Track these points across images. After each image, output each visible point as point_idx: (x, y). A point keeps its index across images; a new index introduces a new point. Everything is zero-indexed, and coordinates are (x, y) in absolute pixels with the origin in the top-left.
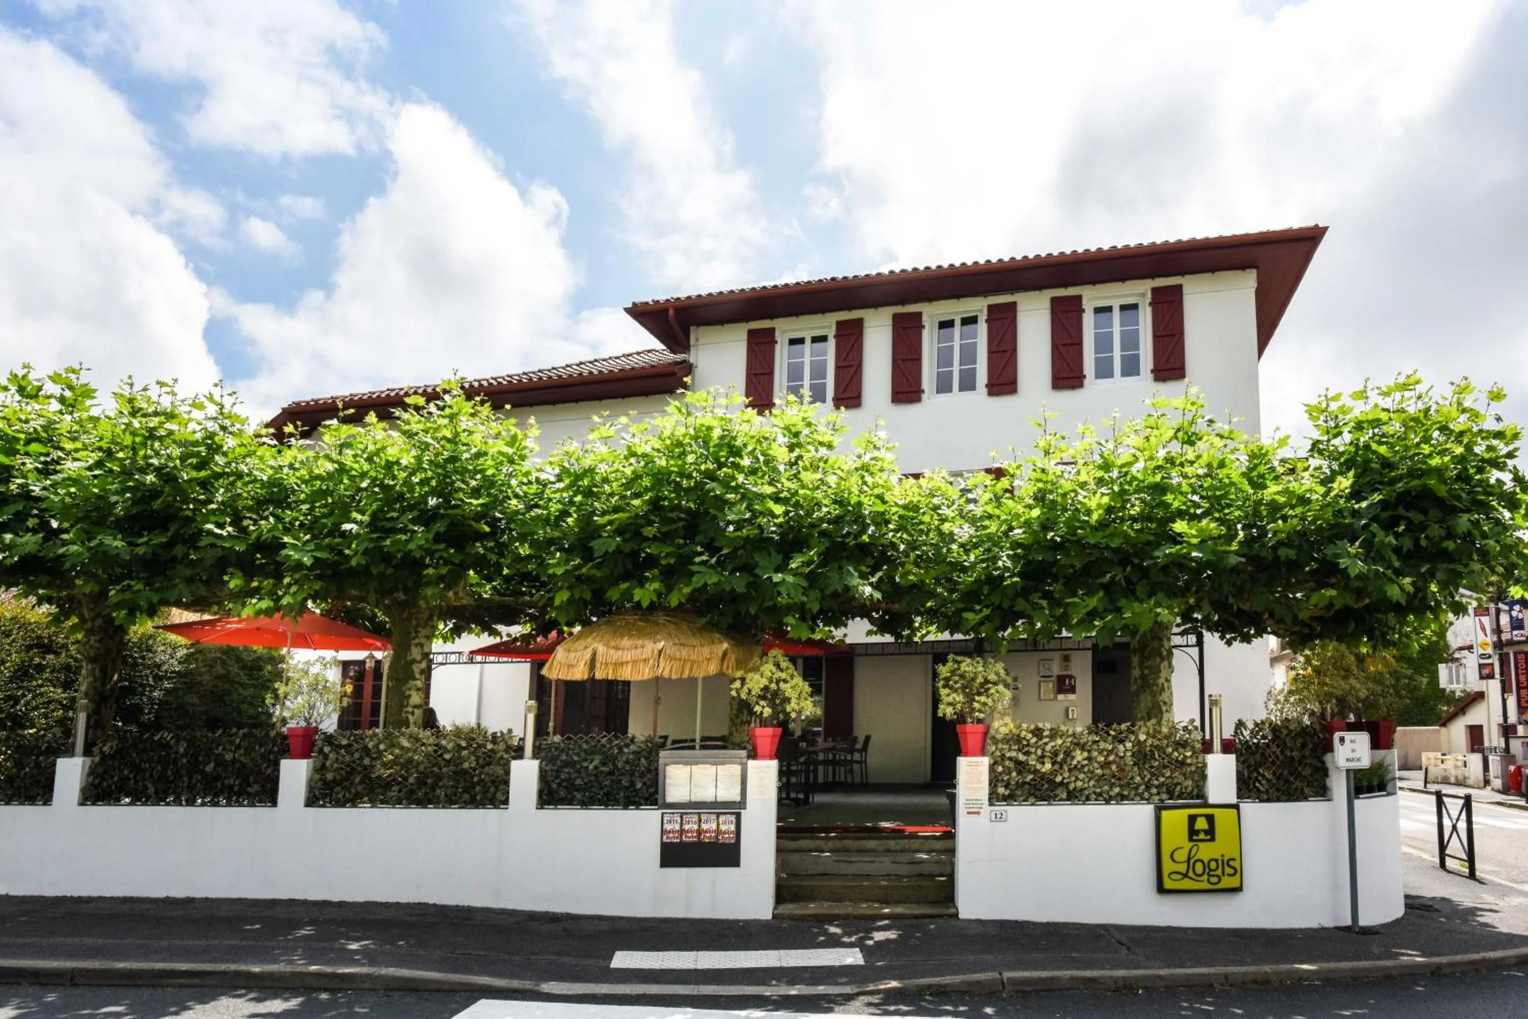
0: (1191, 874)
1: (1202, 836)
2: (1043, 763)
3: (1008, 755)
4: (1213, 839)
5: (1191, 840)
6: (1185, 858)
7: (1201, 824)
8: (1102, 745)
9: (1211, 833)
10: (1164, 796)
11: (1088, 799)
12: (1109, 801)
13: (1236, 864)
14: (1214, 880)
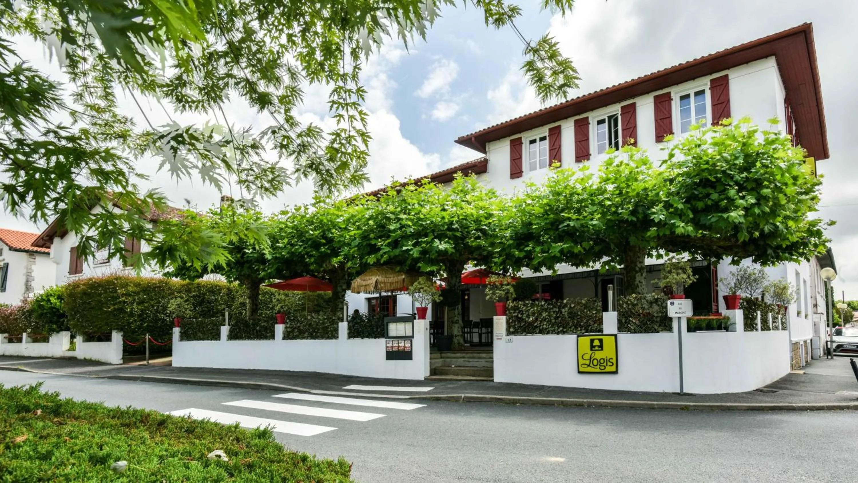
0: (591, 365)
1: (597, 348)
2: (530, 318)
3: (514, 315)
4: (602, 350)
5: (591, 350)
6: (589, 358)
7: (597, 343)
8: (555, 309)
9: (601, 347)
10: (583, 331)
11: (548, 333)
12: (558, 333)
13: (614, 361)
14: (603, 368)
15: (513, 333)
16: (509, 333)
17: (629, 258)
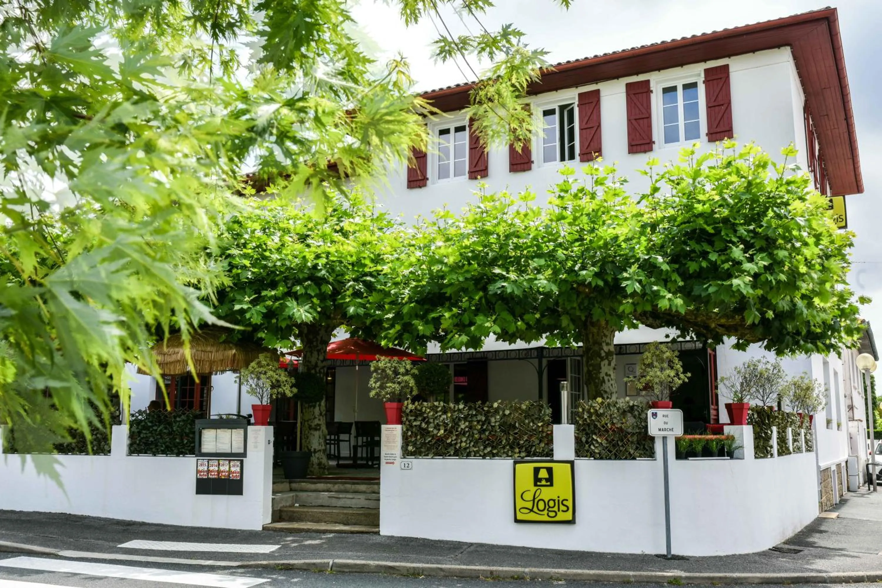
0: (535, 509)
1: (544, 482)
2: (439, 430)
3: (414, 424)
4: (552, 485)
5: (536, 485)
6: (532, 498)
7: (543, 474)
8: (479, 417)
9: (550, 480)
10: (523, 454)
11: (468, 455)
12: (484, 457)
13: (570, 504)
14: (552, 514)
15: (412, 454)
16: (406, 453)
17: (590, 336)
